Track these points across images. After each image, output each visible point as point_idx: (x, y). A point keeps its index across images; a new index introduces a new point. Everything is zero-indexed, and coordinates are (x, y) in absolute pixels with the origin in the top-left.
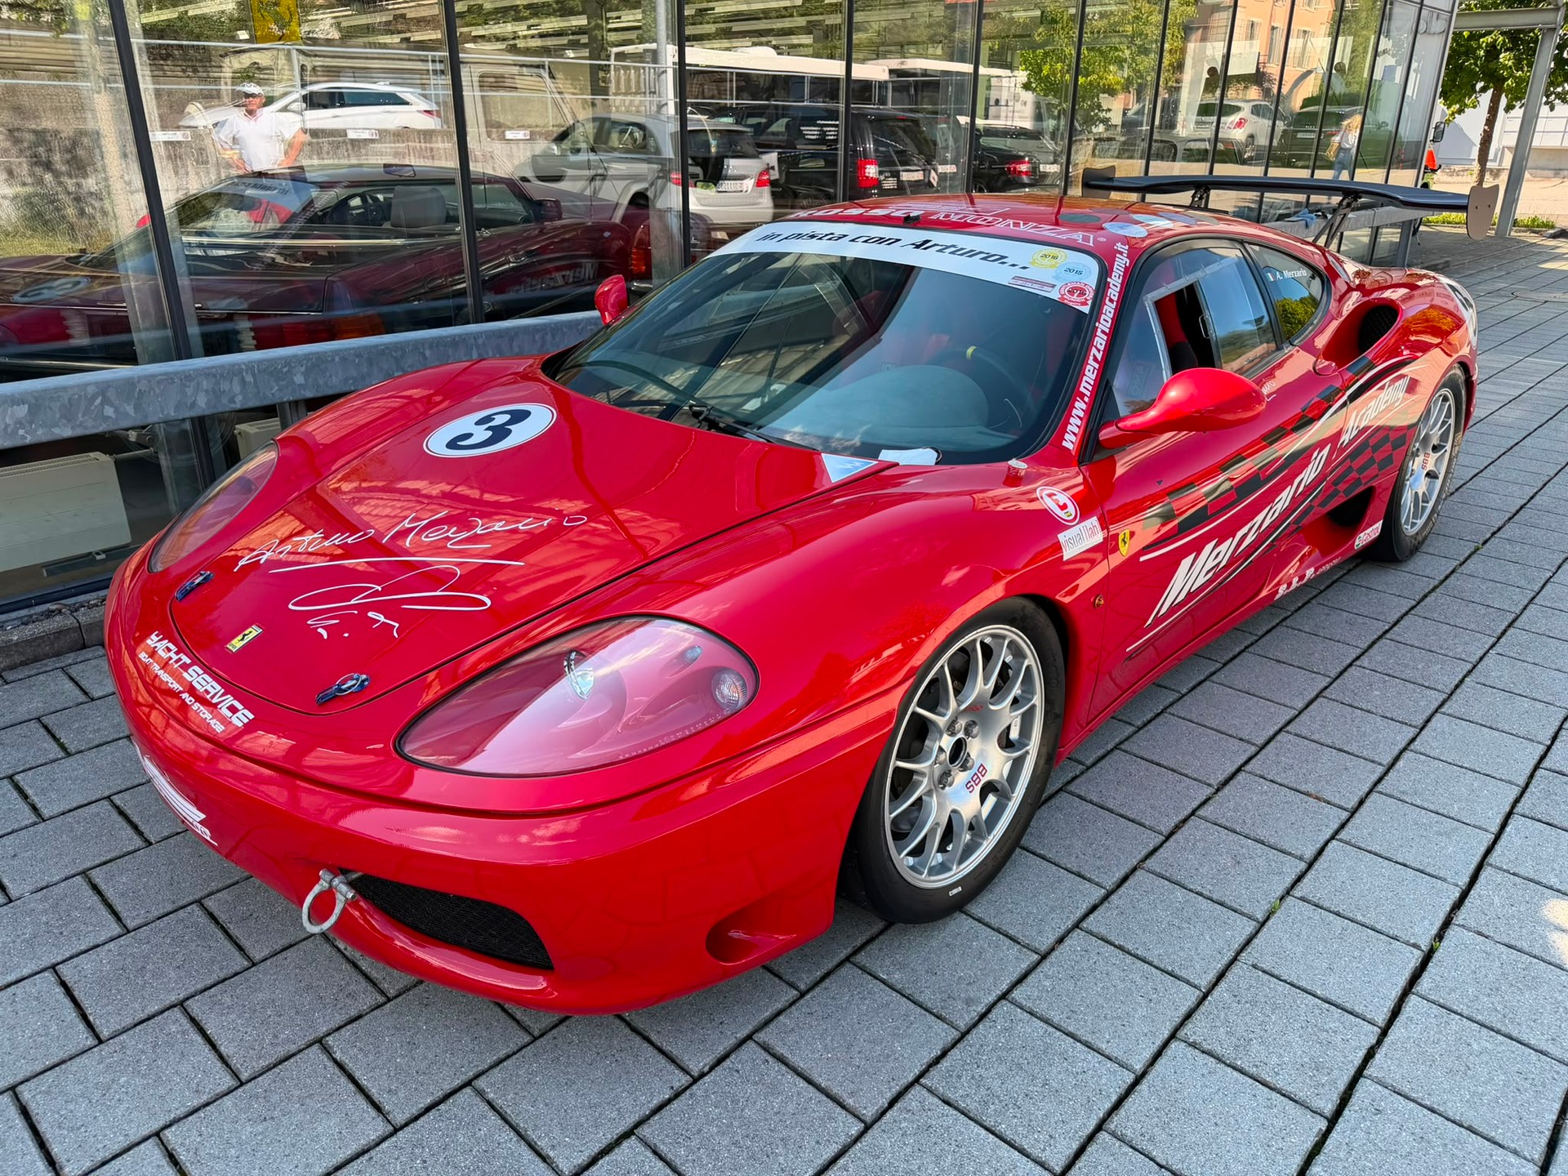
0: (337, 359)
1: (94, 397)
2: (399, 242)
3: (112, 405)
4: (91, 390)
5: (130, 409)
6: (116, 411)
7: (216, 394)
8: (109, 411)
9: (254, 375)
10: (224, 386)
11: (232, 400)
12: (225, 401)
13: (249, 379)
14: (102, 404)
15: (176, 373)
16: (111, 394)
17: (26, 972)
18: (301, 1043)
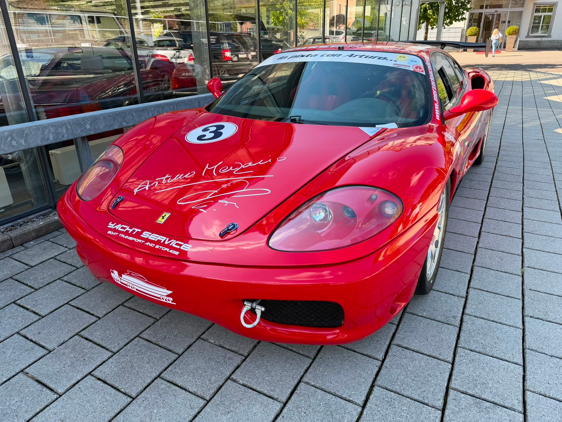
0: (102, 118)
1: (7, 137)
2: (92, 76)
3: (15, 140)
4: (6, 134)
5: (23, 142)
6: (17, 143)
7: (57, 134)
8: (14, 143)
9: (71, 125)
10: (60, 130)
11: (63, 137)
12: (60, 137)
13: (69, 127)
14: (11, 140)
15: (40, 125)
16: (14, 135)
17: (79, 378)
18: (223, 381)
